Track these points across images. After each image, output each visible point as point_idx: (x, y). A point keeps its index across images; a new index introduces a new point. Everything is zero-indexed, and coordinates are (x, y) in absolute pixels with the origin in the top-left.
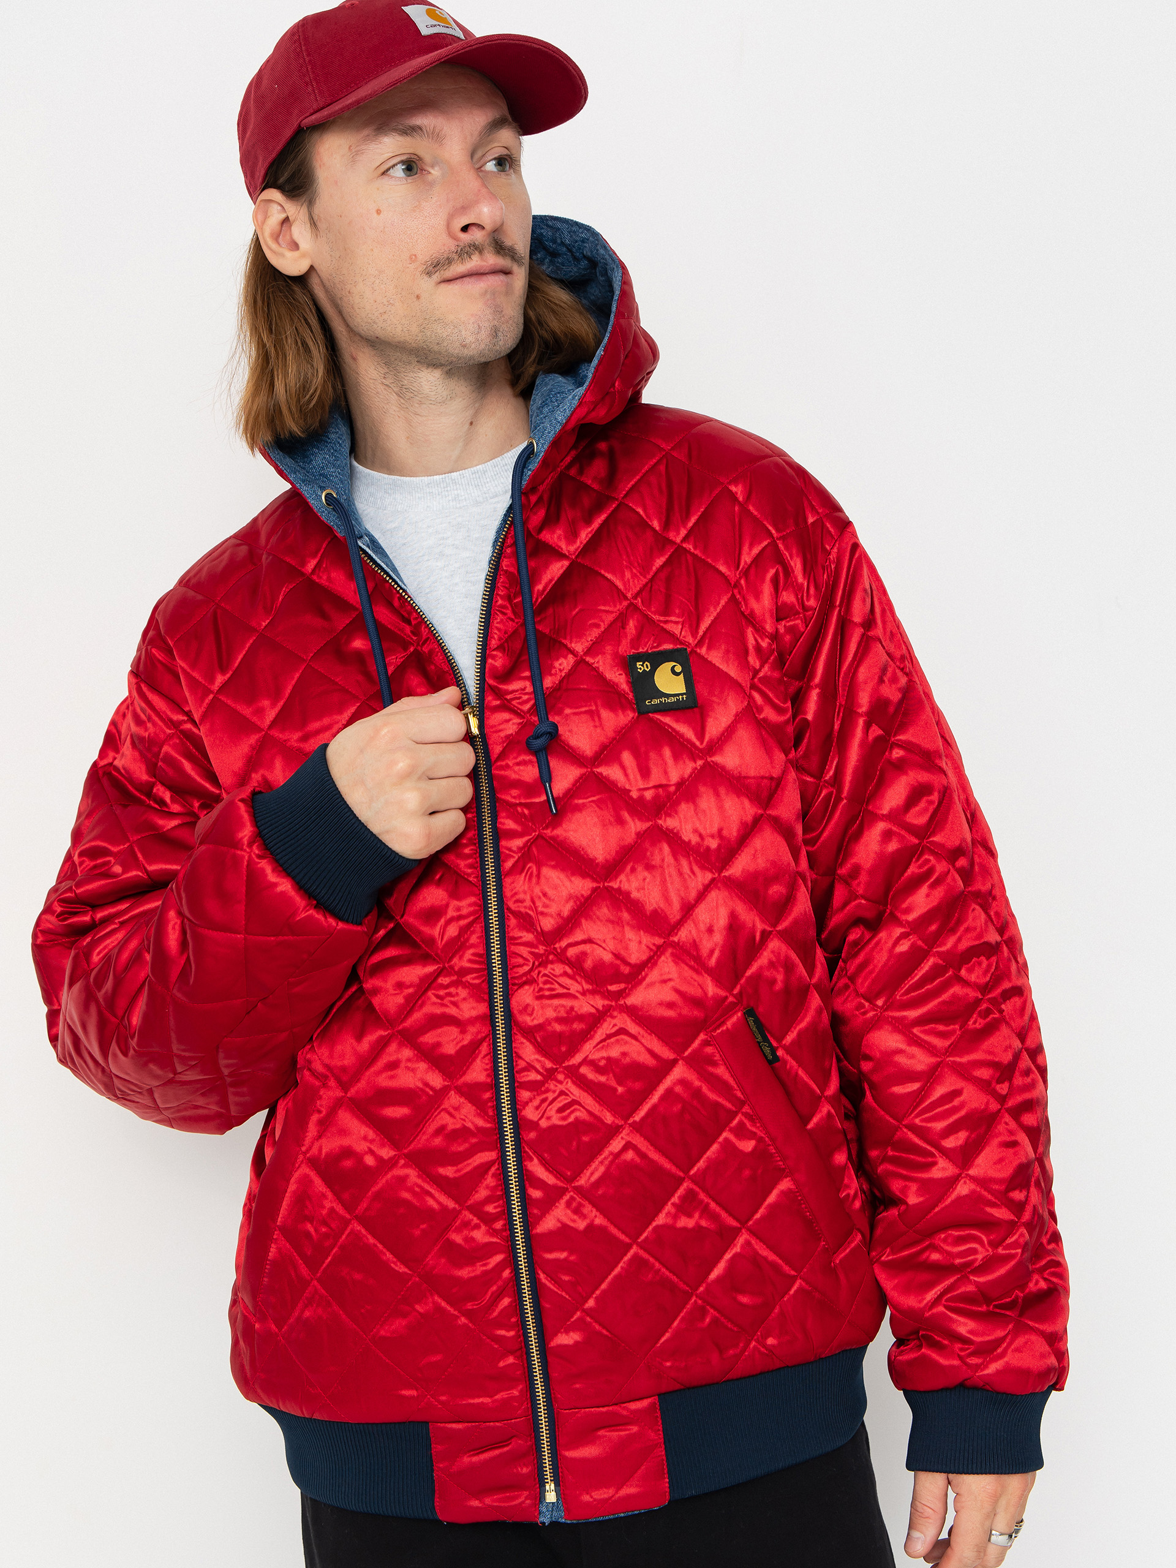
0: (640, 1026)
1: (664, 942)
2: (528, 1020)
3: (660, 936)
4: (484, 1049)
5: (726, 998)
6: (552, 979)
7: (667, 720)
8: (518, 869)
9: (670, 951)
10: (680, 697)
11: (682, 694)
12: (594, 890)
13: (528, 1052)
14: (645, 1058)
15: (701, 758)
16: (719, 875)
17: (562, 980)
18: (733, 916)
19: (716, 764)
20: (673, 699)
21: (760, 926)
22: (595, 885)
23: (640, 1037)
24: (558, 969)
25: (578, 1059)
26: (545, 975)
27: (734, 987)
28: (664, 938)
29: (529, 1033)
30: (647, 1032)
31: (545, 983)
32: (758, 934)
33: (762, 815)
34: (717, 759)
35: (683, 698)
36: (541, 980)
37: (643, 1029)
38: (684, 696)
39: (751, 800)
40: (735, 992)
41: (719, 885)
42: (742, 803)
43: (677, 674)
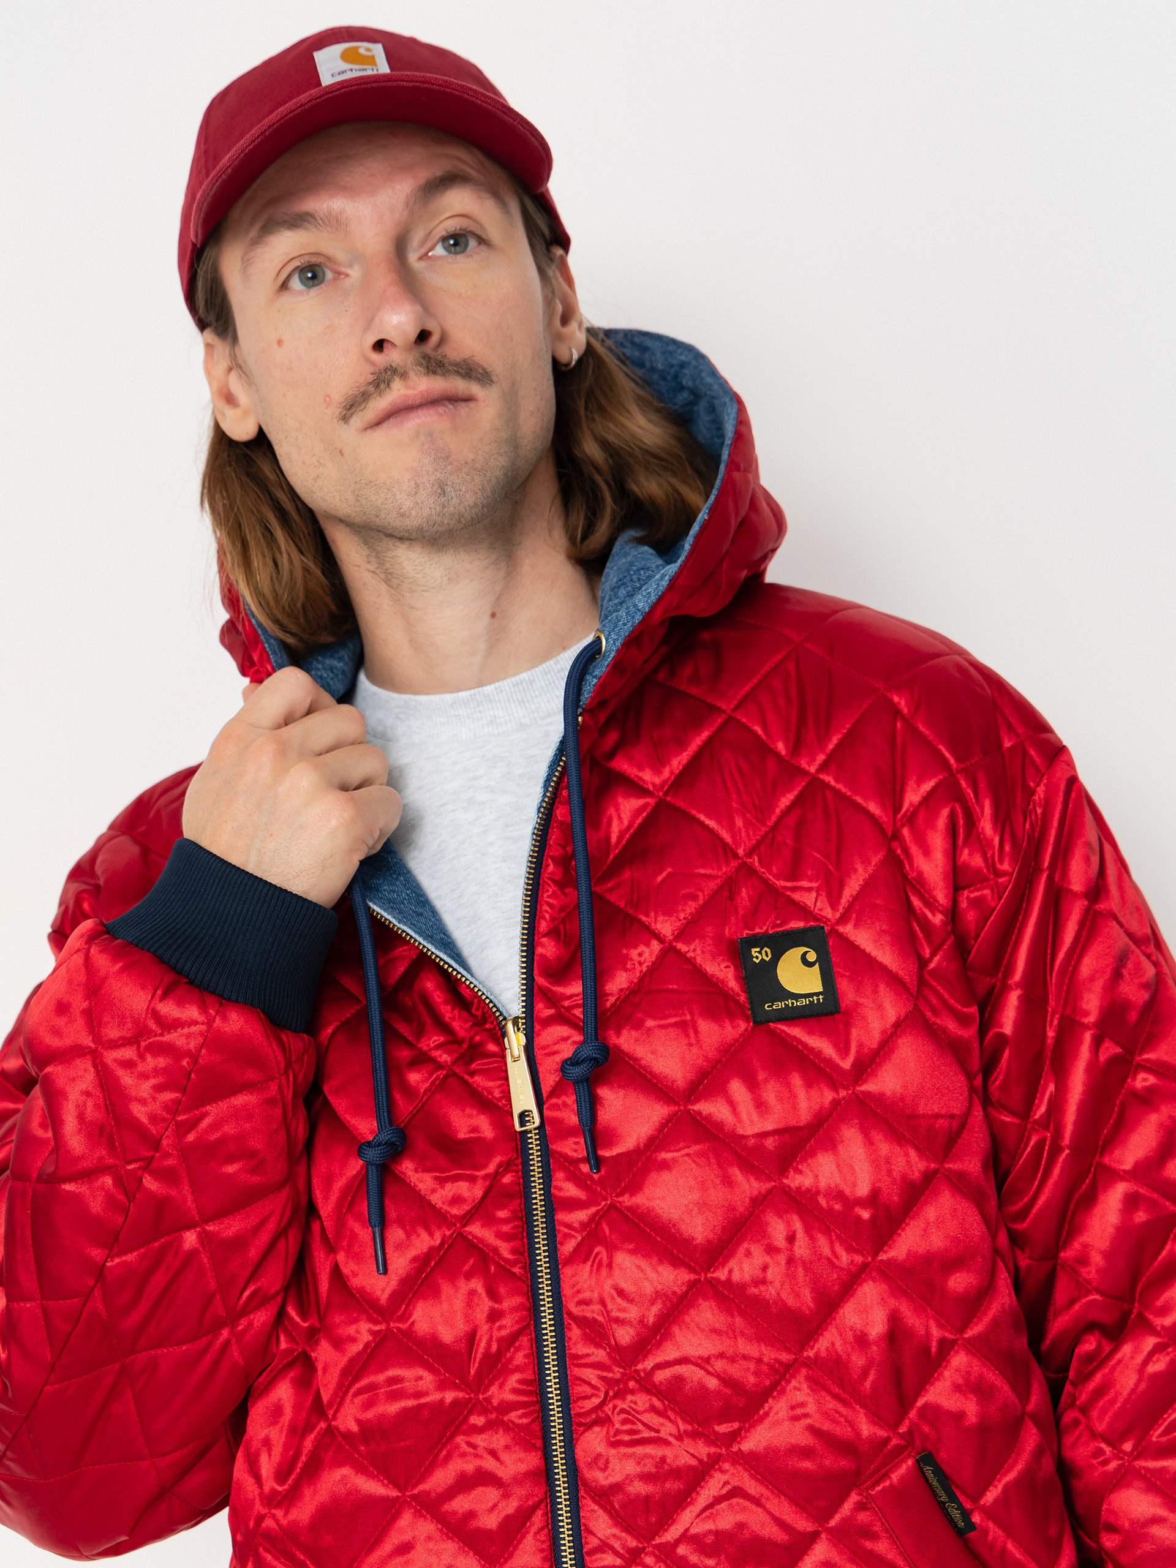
0: (762, 1483)
1: (796, 1359)
2: (602, 1479)
3: (788, 1350)
4: (538, 1519)
5: (888, 1439)
6: (634, 1416)
7: (796, 1032)
8: (581, 1254)
9: (804, 1371)
10: (815, 998)
11: (817, 994)
12: (691, 1285)
13: (602, 1525)
14: (770, 1531)
15: (846, 1088)
16: (873, 1259)
17: (648, 1418)
18: (894, 1319)
19: (868, 1094)
20: (805, 1002)
21: (936, 1333)
22: (693, 1277)
23: (763, 1501)
24: (642, 1401)
25: (672, 1534)
26: (623, 1411)
27: (899, 1422)
28: (795, 1354)
29: (604, 1496)
30: (773, 1493)
31: (625, 1422)
32: (934, 1344)
33: (936, 1171)
34: (870, 1087)
35: (818, 1000)
36: (617, 1419)
37: (767, 1488)
38: (821, 997)
39: (918, 1149)
40: (902, 1430)
41: (874, 1274)
42: (907, 1155)
43: (809, 964)
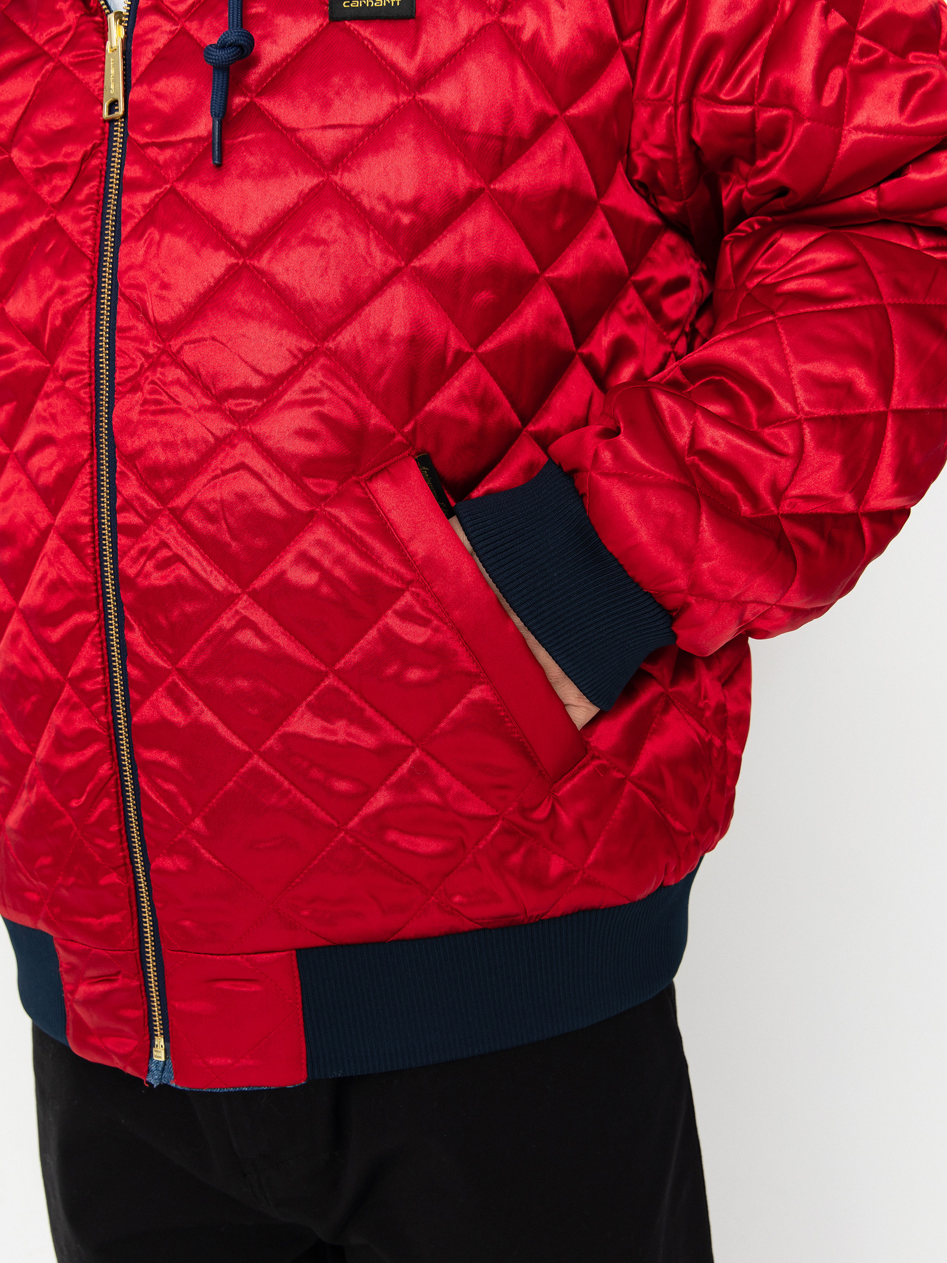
1: (316, 348)
2: (132, 444)
3: (310, 339)
5: (393, 435)
6: (160, 386)
7: (366, 32)
8: (137, 234)
9: (322, 361)
12: (230, 268)
14: (271, 506)
15: (407, 93)
16: (406, 265)
18: (417, 325)
19: (426, 104)
21: (454, 342)
22: (232, 260)
23: (265, 477)
25: (182, 500)
26: (153, 382)
27: (406, 423)
28: (316, 343)
29: (133, 458)
30: (276, 470)
31: (152, 392)
32: (450, 354)
33: (481, 190)
34: (430, 97)
36: (147, 387)
39: (467, 167)
40: (408, 428)
41: (405, 279)
42: (455, 169)
